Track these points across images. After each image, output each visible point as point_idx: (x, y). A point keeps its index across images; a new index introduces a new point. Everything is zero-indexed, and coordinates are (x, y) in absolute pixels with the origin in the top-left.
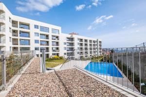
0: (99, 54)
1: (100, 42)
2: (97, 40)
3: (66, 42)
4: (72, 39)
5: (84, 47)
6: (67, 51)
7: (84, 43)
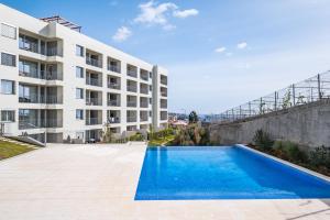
0: (159, 122)
1: (164, 78)
2: (155, 69)
3: (17, 52)
4: (51, 45)
5: (104, 89)
6: (22, 100)
7: (105, 71)
